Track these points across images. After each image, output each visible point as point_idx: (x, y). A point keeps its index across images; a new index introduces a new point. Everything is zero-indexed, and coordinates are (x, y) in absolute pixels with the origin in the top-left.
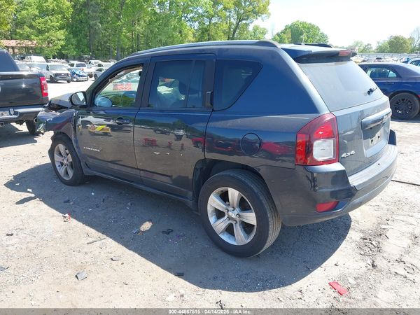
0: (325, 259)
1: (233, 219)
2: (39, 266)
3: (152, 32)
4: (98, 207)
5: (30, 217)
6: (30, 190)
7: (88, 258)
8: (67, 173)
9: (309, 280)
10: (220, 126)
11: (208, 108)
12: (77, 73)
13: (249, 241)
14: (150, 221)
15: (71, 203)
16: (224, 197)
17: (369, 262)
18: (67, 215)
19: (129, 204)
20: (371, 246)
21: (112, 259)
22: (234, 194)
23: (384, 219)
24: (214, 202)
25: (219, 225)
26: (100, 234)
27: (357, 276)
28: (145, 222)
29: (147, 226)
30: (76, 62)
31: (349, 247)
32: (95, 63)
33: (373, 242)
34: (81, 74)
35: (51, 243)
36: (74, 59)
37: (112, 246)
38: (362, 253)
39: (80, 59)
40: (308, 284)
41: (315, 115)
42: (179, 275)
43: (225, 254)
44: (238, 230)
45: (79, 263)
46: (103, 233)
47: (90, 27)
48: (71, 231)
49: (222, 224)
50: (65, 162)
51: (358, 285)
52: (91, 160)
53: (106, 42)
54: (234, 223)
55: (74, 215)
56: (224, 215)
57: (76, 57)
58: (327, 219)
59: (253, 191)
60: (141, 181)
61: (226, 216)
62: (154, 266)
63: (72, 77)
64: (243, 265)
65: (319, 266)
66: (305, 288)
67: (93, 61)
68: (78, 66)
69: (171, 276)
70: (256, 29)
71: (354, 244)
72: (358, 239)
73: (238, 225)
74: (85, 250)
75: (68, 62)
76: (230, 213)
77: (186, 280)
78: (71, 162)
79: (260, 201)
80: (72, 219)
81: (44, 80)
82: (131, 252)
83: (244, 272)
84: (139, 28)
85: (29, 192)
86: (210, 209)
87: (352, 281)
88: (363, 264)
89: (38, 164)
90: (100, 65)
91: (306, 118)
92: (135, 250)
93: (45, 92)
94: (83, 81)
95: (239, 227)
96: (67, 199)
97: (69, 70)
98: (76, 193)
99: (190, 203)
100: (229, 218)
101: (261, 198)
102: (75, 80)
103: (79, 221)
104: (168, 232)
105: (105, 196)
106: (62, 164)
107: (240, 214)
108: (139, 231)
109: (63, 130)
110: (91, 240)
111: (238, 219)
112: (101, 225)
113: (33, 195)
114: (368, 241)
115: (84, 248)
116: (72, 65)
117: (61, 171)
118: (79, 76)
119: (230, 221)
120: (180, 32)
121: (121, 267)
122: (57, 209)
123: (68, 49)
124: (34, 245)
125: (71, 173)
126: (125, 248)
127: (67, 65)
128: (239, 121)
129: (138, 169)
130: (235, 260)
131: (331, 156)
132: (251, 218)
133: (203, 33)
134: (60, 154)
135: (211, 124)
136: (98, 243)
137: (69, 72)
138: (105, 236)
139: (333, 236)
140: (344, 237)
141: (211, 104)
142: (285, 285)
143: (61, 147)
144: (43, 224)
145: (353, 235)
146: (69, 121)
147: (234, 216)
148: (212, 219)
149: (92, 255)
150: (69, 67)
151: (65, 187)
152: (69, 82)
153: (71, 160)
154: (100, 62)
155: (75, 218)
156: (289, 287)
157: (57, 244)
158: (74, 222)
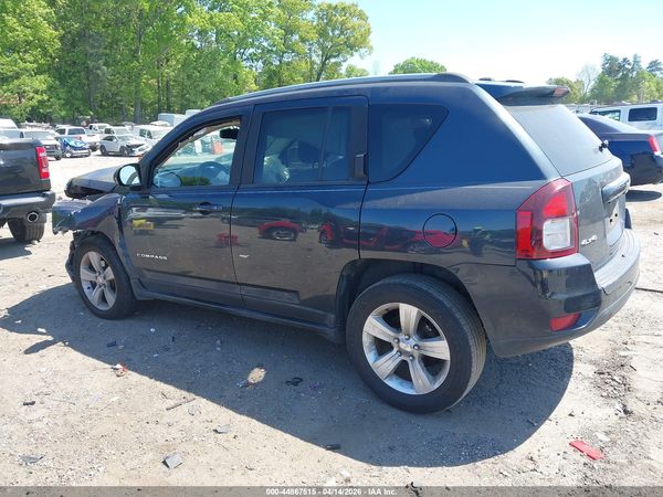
0: (552, 408)
1: (407, 353)
2: (95, 451)
3: (189, 77)
4: (167, 350)
5: (56, 373)
6: (43, 331)
7: (175, 432)
8: (103, 299)
9: (537, 441)
10: (384, 207)
11: (361, 179)
12: (72, 143)
13: (436, 386)
14: (260, 366)
15: (121, 347)
16: (392, 319)
17: (619, 407)
18: (118, 366)
19: (218, 342)
20: (613, 383)
21: (216, 431)
22: (409, 313)
23: (620, 341)
24: (374, 327)
25: (384, 366)
26: (184, 393)
27: (607, 429)
28: (253, 369)
29: (257, 375)
30: (67, 127)
31: (581, 387)
32: (100, 127)
33: (614, 377)
34: (79, 145)
35: (105, 413)
36: (64, 123)
37: (210, 411)
38: (605, 394)
39: (73, 122)
40: (539, 447)
41: (540, 183)
42: (334, 448)
43: (397, 411)
44: (417, 371)
45: (162, 441)
46: (188, 390)
47: (88, 71)
48: (134, 392)
49: (390, 362)
50: (100, 280)
51: (614, 442)
52: (149, 275)
53: (115, 95)
54: (408, 359)
55: (130, 365)
56: (392, 348)
57: (67, 119)
58: (559, 343)
59: (444, 306)
60: (242, 303)
61: (395, 349)
62: (288, 437)
63: (64, 150)
64: (429, 426)
65: (547, 418)
66: (537, 453)
67: (96, 125)
68: (71, 132)
69: (320, 451)
70: (350, 71)
71: (587, 383)
72: (591, 374)
73: (416, 361)
74: (166, 420)
75: (55, 126)
76: (402, 345)
77: (346, 454)
78: (111, 281)
79: (457, 322)
80: (130, 372)
81: (42, 151)
82: (244, 418)
83: (434, 437)
84: (169, 72)
85: (42, 333)
86: (366, 340)
87: (602, 436)
88: (611, 411)
89: (44, 288)
90: (108, 131)
91: (528, 186)
92: (250, 414)
93: (44, 171)
94: (81, 157)
95: (418, 366)
96: (111, 341)
97: (57, 139)
98: (124, 330)
99: (330, 333)
100: (401, 352)
101: (458, 315)
102: (68, 155)
103: (142, 373)
104: (296, 382)
105: (173, 332)
106: (94, 285)
107: (421, 344)
108: (248, 384)
109: (98, 228)
110: (171, 403)
111: (416, 354)
112: (181, 378)
113: (50, 338)
114: (606, 376)
115: (162, 416)
116: (62, 132)
117: (94, 296)
118: (75, 148)
119: (403, 358)
120: (235, 77)
121: (236, 442)
122: (98, 358)
123: (51, 107)
124: (78, 418)
125: (111, 298)
126: (231, 413)
127: (52, 131)
128: (417, 196)
129: (238, 284)
130: (414, 419)
131: (567, 244)
132: (440, 349)
133: (270, 77)
134: (91, 268)
135: (368, 204)
136: (185, 407)
137: (58, 143)
138: (193, 396)
139: (552, 371)
140: (570, 372)
141: (365, 172)
142: (504, 451)
143: (94, 257)
144: (82, 383)
145: (582, 370)
146: (110, 212)
147: (409, 349)
148: (370, 356)
149: (180, 427)
150: (57, 134)
151: (102, 322)
152: (58, 158)
153: (112, 277)
154: (108, 126)
155: (135, 370)
156: (510, 454)
157: (114, 412)
158: (134, 377)
